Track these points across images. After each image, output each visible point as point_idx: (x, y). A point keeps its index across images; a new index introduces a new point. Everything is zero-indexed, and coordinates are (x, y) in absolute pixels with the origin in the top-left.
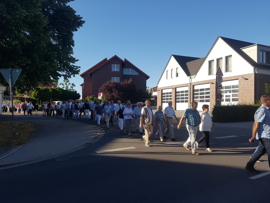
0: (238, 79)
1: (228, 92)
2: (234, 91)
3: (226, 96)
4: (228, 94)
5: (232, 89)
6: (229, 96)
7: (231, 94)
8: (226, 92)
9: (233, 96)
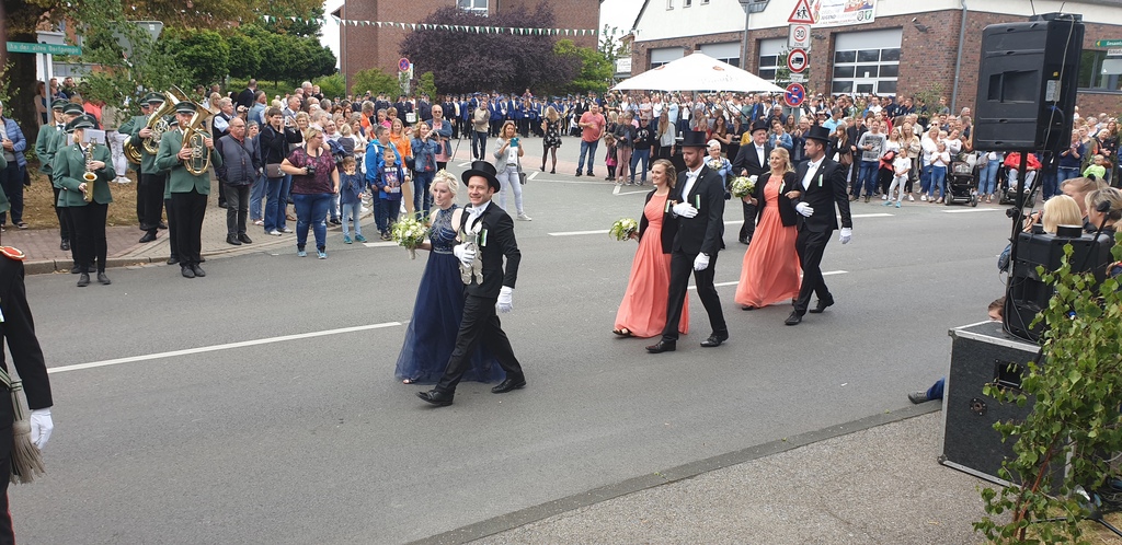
0: (902, 27)
1: (867, 74)
2: (886, 71)
3: (861, 88)
4: (867, 80)
5: (879, 63)
6: (868, 88)
7: (875, 81)
8: (860, 73)
9: (883, 87)
